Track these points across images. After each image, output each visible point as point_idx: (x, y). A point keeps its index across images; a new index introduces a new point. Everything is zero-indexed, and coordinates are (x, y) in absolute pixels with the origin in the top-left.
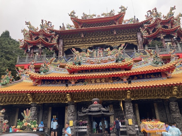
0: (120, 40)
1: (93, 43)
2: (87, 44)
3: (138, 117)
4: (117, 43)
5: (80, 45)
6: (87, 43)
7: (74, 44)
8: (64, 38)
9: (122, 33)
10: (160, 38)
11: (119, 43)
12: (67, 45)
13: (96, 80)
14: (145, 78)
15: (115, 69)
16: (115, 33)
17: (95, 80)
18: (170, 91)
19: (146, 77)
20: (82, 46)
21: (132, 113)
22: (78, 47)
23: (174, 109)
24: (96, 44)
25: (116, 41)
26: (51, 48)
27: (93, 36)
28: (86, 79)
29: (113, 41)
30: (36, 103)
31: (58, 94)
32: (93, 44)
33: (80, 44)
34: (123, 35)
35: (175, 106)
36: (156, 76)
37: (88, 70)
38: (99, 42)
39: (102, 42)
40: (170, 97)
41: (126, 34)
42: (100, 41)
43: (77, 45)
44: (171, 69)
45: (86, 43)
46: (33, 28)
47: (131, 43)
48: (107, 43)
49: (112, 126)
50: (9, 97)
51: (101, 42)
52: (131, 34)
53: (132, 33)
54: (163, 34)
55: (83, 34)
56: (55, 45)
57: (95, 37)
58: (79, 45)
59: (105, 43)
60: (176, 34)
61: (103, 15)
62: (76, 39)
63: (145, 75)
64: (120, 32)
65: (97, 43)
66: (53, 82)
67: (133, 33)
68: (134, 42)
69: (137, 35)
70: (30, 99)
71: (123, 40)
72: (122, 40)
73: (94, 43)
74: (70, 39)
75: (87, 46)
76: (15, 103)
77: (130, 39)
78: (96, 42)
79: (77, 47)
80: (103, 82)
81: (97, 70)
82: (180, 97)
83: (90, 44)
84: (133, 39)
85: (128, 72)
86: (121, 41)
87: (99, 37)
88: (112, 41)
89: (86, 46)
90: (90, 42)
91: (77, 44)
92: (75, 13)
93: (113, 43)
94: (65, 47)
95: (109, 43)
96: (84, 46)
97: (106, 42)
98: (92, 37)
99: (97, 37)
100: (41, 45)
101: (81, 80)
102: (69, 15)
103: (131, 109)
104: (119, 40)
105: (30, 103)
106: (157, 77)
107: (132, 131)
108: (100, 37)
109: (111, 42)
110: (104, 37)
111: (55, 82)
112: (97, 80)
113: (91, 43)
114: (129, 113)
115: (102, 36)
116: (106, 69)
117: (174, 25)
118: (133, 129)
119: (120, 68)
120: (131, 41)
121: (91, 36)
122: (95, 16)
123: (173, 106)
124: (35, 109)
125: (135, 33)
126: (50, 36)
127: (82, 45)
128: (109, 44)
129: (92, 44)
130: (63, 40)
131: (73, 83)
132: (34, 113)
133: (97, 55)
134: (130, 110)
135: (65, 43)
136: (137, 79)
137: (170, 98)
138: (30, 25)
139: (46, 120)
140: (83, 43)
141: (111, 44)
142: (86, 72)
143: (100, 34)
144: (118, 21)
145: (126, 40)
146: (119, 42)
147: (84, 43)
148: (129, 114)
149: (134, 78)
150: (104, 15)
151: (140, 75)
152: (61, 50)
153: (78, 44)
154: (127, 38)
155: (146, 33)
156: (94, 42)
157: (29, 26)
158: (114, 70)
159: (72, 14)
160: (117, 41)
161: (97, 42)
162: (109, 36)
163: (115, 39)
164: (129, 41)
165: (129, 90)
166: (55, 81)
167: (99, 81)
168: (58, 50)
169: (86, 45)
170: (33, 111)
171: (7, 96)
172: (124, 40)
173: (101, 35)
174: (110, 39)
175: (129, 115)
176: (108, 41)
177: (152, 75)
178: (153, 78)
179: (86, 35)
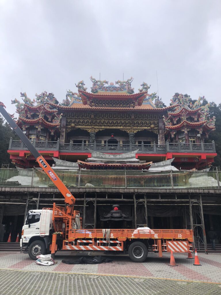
0: (139, 126)
1: (104, 126)
4: (134, 129)
5: (88, 127)
6: (97, 126)
7: (80, 125)
8: (68, 116)
10: (184, 132)
16: (133, 117)
22: (85, 129)
24: (108, 127)
25: (133, 126)
26: (52, 130)
32: (106, 127)
33: (88, 125)
34: (142, 120)
38: (113, 126)
39: (116, 126)
41: (146, 120)
43: (84, 127)
45: (96, 125)
46: (29, 100)
48: (122, 127)
52: (152, 120)
54: (187, 129)
55: (94, 114)
56: (58, 127)
58: (87, 127)
59: (119, 128)
61: (117, 83)
62: (84, 119)
67: (154, 120)
68: (154, 129)
69: (159, 122)
71: (141, 126)
72: (140, 126)
75: (97, 129)
79: (83, 129)
83: (101, 127)
86: (139, 128)
87: (113, 119)
88: (129, 126)
89: (95, 129)
90: (101, 125)
91: (84, 125)
93: (130, 129)
94: (68, 128)
95: (124, 128)
96: (93, 129)
98: (105, 119)
99: (110, 120)
104: (137, 126)
110: (119, 120)
115: (117, 119)
121: (103, 117)
122: (107, 83)
125: (157, 119)
126: (50, 113)
127: (91, 127)
129: (103, 127)
130: (67, 118)
135: (68, 123)
138: (26, 97)
141: (127, 129)
143: (115, 116)
144: (138, 100)
145: (145, 126)
146: (136, 128)
147: (93, 124)
150: (119, 84)
152: (63, 132)
153: (86, 126)
155: (169, 123)
156: (106, 124)
160: (135, 126)
161: (110, 125)
162: (125, 119)
163: (132, 124)
164: (149, 128)
168: (60, 132)
169: (95, 127)
172: (142, 126)
174: (126, 124)
176: (124, 125)
179: (96, 116)
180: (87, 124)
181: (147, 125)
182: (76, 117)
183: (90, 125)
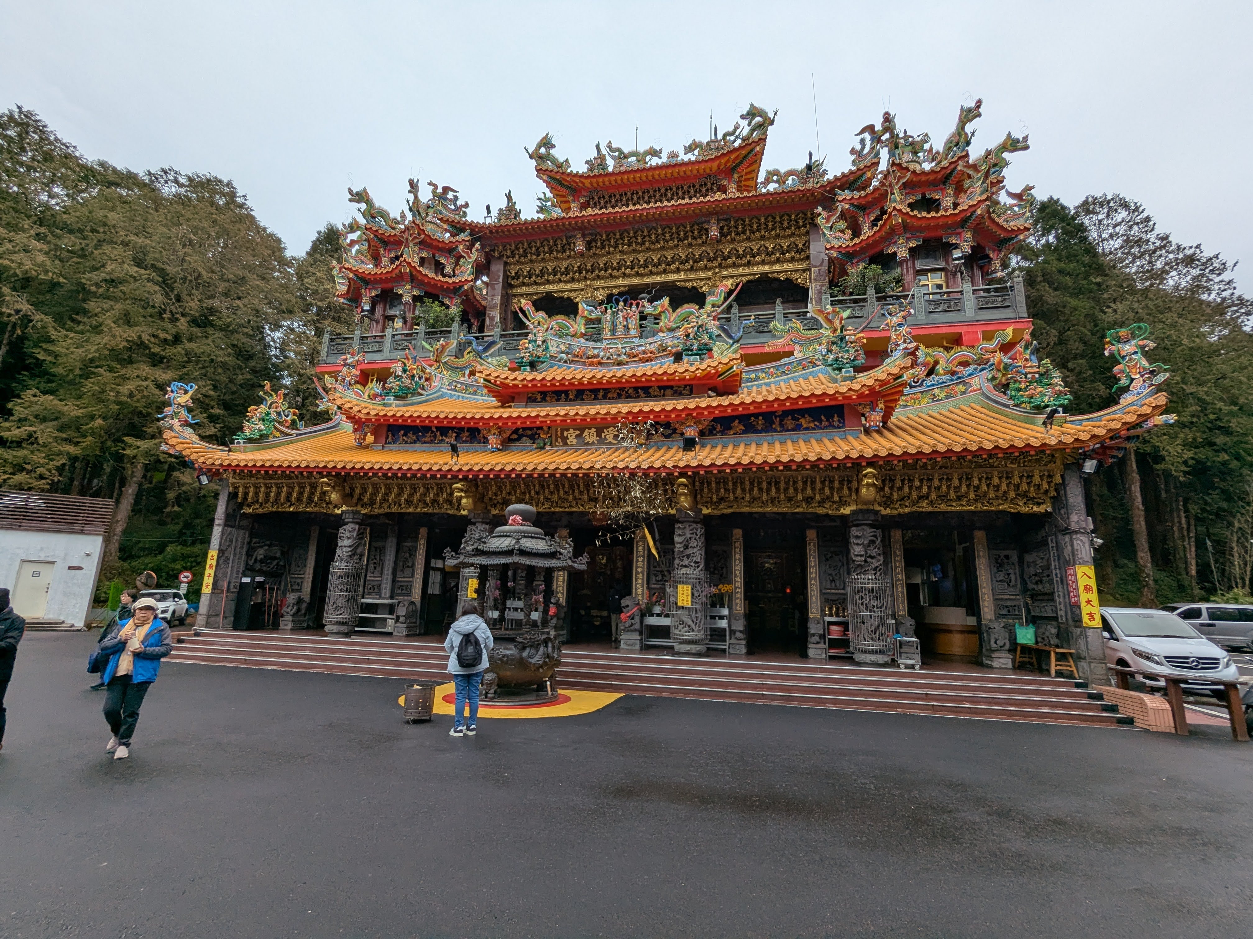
0: (739, 266)
1: (625, 275)
2: (601, 283)
3: (738, 579)
5: (574, 286)
6: (603, 278)
7: (548, 282)
8: (508, 257)
9: (744, 232)
10: (895, 254)
11: (732, 277)
12: (524, 284)
13: (582, 431)
14: (775, 431)
15: (671, 387)
16: (714, 232)
17: (578, 432)
18: (854, 484)
19: (781, 425)
20: (582, 290)
21: (696, 562)
22: (566, 295)
23: (861, 556)
24: (636, 281)
25: (720, 266)
26: (451, 298)
27: (623, 245)
28: (545, 428)
29: (710, 269)
30: (358, 512)
31: (432, 481)
32: (627, 282)
33: (573, 280)
34: (748, 239)
35: (866, 547)
36: (820, 421)
37: (566, 392)
38: (651, 273)
39: (665, 272)
40: (853, 507)
41: (762, 238)
42: (654, 269)
43: (562, 286)
44: (883, 396)
45: (599, 277)
46: (384, 214)
47: (782, 277)
48: (682, 276)
49: (627, 606)
50: (265, 484)
51: (657, 274)
52: (785, 237)
53: (788, 232)
54: (908, 239)
55: (584, 236)
56: (466, 287)
57: (634, 251)
58: (569, 286)
59: (674, 277)
60: (969, 235)
61: (689, 149)
62: (556, 258)
63: (776, 417)
64: (736, 227)
65: (642, 276)
66: (425, 437)
67: (793, 234)
68: (796, 271)
69: (809, 241)
70: (334, 497)
71: (749, 264)
72: (745, 265)
73: (630, 276)
74: (531, 261)
75: (603, 288)
76: (290, 506)
77: (778, 261)
78: (637, 274)
79: (561, 295)
80: (610, 443)
81: (601, 393)
82: (896, 509)
83: (613, 283)
84: (792, 260)
85: (725, 401)
86: (741, 271)
87: (648, 249)
88: (706, 268)
89: (596, 289)
90: (614, 273)
91: (560, 281)
92: (553, 146)
93: (709, 279)
94: (515, 296)
95: (692, 276)
96: (590, 290)
97: (678, 271)
98: (622, 252)
99: (640, 252)
100: (408, 287)
101: (529, 433)
102: (531, 157)
103: (695, 550)
104: (735, 265)
105: (339, 512)
106: (825, 428)
107: (687, 628)
108: (654, 250)
109: (702, 275)
110: (672, 248)
111: (435, 437)
112: (586, 433)
113: (617, 278)
114: (686, 562)
115: (662, 248)
116: (636, 389)
117: (966, 192)
118: (690, 623)
119: (691, 387)
120: (786, 266)
121: (616, 247)
122: (656, 153)
123: (858, 544)
124: (355, 534)
125: (803, 230)
126: (450, 250)
127: (581, 285)
128: (691, 280)
129: (620, 282)
130: (506, 264)
131: (493, 440)
132: (350, 547)
133: (613, 330)
134: (689, 551)
135: (513, 278)
136: (744, 432)
137: (854, 513)
138: (368, 202)
139: (408, 571)
140: (586, 278)
141: (701, 280)
142: (558, 400)
143: (653, 237)
144: (736, 176)
145: (763, 263)
146: (732, 271)
147: (589, 275)
148: (686, 566)
149: (730, 428)
150: (696, 152)
151: (756, 416)
152: (494, 307)
153: (566, 282)
154: (768, 254)
155: (842, 231)
156: (628, 271)
157: (363, 206)
158: (669, 392)
159: (543, 150)
160: (727, 267)
161: (641, 271)
162: (690, 245)
163: (715, 258)
164: (777, 267)
165: (682, 475)
166: (433, 432)
167: (594, 438)
168: (485, 308)
169: (596, 284)
170: (348, 538)
171: (261, 481)
172: (754, 265)
173: (658, 241)
174: (696, 261)
175: (684, 571)
176: (688, 266)
177: (804, 417)
178: (807, 429)
179: (594, 244)
180: (569, 277)
181: (768, 259)
182: (534, 257)
183: (578, 280)
